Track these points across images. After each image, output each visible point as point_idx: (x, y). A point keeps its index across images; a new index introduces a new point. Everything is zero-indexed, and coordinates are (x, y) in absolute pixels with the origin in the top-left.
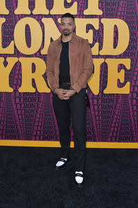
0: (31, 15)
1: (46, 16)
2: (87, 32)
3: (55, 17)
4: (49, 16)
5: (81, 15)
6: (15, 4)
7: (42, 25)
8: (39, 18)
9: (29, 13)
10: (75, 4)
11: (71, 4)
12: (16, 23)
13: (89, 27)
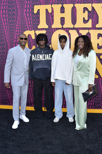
0: (62, 28)
1: (71, 29)
2: (98, 39)
3: (78, 30)
4: (74, 29)
5: (94, 28)
6: (52, 22)
7: (69, 34)
8: (67, 30)
9: (61, 27)
10: (90, 20)
11: (88, 21)
12: (53, 34)
13: (99, 35)
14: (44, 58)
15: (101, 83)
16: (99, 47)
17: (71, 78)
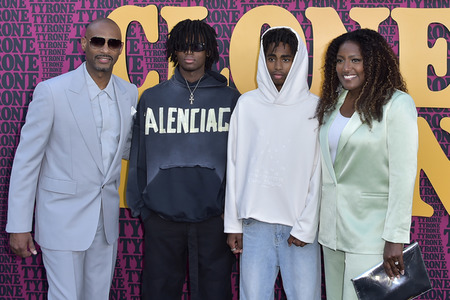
1: (318, 2)
2: (431, 45)
3: (341, 5)
4: (326, 2)
7: (307, 26)
8: (297, 6)
12: (235, 21)
13: (436, 31)
14: (197, 125)
15: (445, 239)
16: (435, 83)
17: (312, 217)
